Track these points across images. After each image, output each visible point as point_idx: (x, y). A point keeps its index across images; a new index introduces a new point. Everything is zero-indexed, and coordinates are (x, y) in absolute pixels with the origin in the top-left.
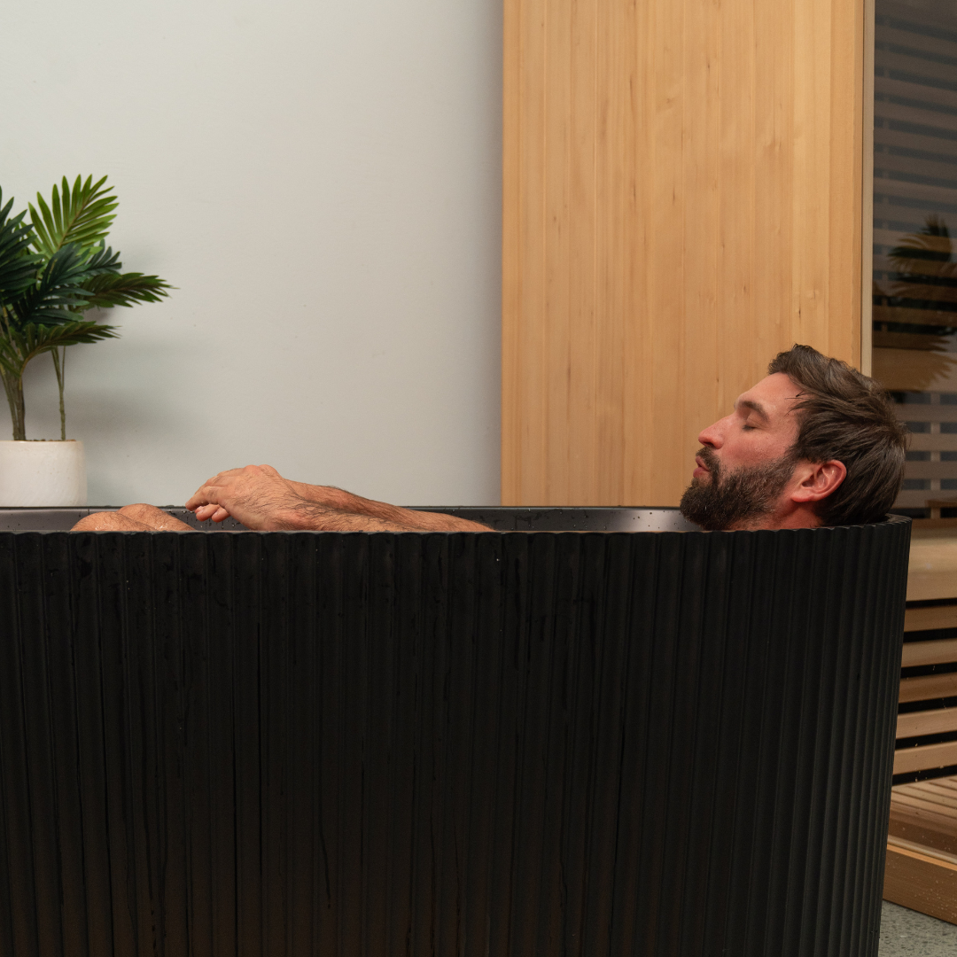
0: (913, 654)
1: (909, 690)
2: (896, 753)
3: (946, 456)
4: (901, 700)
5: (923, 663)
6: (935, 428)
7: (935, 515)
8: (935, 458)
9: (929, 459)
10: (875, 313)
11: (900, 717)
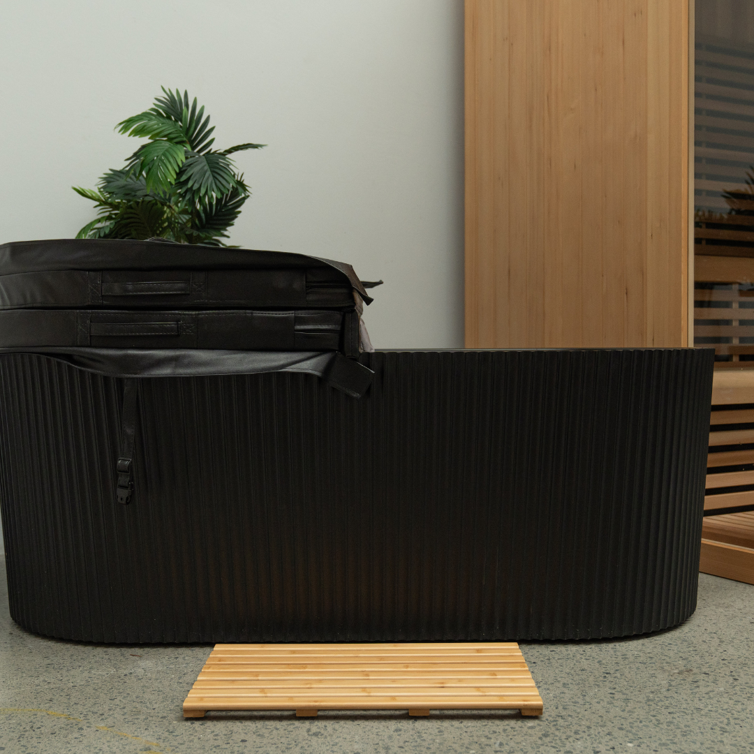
0: (715, 439)
1: (713, 460)
2: (706, 497)
3: (742, 323)
4: (709, 465)
5: (725, 444)
6: (735, 305)
7: (736, 359)
8: (735, 324)
9: (732, 325)
10: (696, 234)
11: (708, 476)
